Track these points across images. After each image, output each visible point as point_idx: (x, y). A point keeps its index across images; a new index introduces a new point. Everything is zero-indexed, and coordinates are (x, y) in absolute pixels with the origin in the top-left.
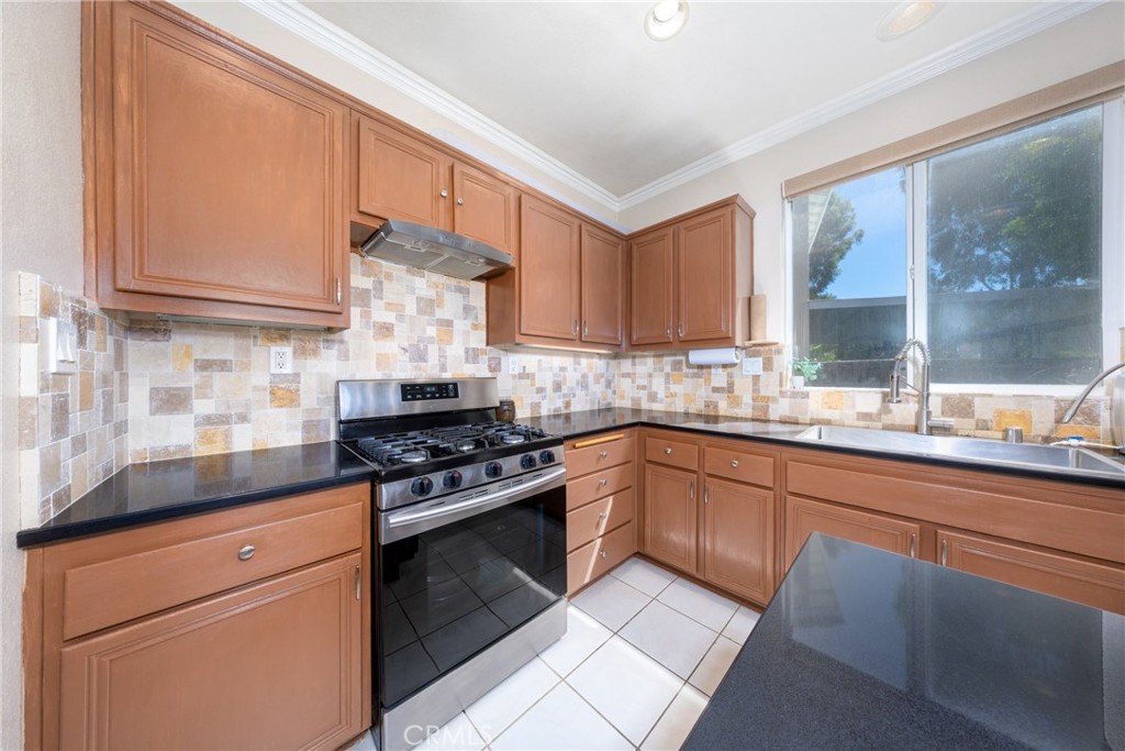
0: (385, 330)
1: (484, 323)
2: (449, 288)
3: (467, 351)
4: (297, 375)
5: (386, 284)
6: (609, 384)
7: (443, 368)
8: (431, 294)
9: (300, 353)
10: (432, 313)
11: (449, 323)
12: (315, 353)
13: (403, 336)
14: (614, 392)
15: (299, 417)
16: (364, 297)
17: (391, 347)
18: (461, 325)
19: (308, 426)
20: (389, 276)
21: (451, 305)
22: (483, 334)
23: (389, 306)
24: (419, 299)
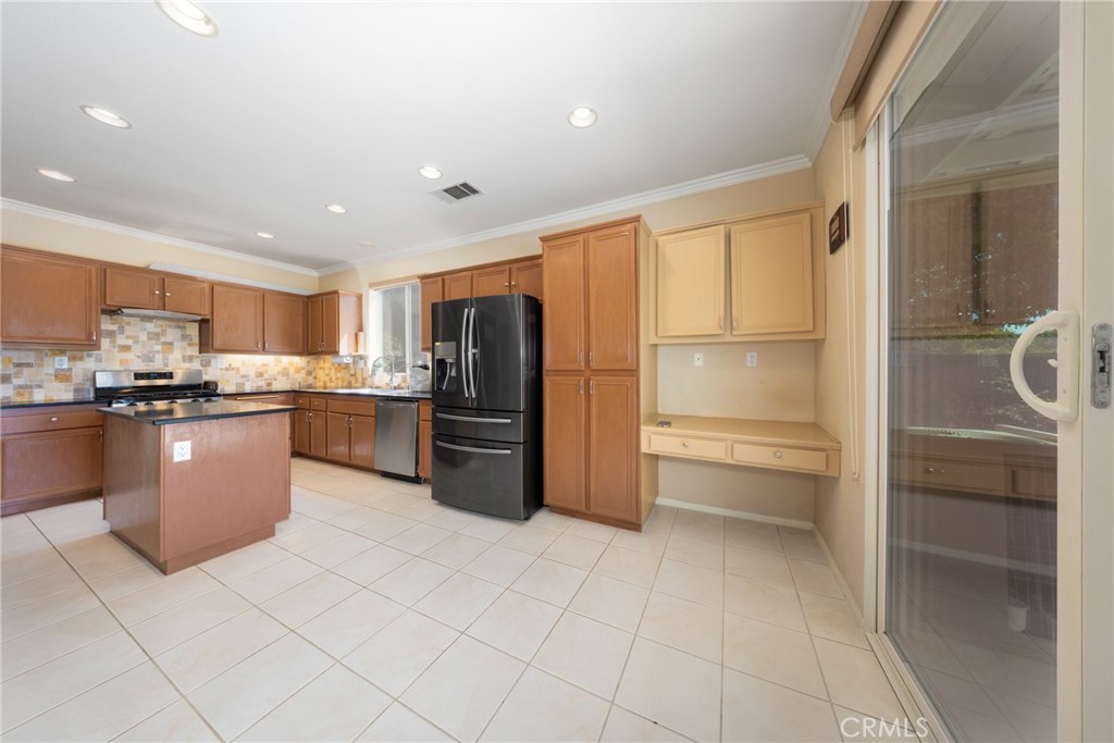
0: (126, 348)
1: (197, 342)
2: (170, 327)
3: (184, 357)
4: (70, 369)
5: (126, 327)
6: (309, 373)
7: (166, 365)
8: (159, 330)
9: (73, 359)
10: (159, 339)
11: (171, 344)
12: (81, 359)
13: (137, 350)
14: (315, 378)
15: (72, 387)
16: (111, 334)
17: (129, 356)
18: (178, 344)
19: (77, 391)
20: (129, 324)
21: (172, 334)
22: (197, 348)
23: (128, 337)
24: (149, 333)
